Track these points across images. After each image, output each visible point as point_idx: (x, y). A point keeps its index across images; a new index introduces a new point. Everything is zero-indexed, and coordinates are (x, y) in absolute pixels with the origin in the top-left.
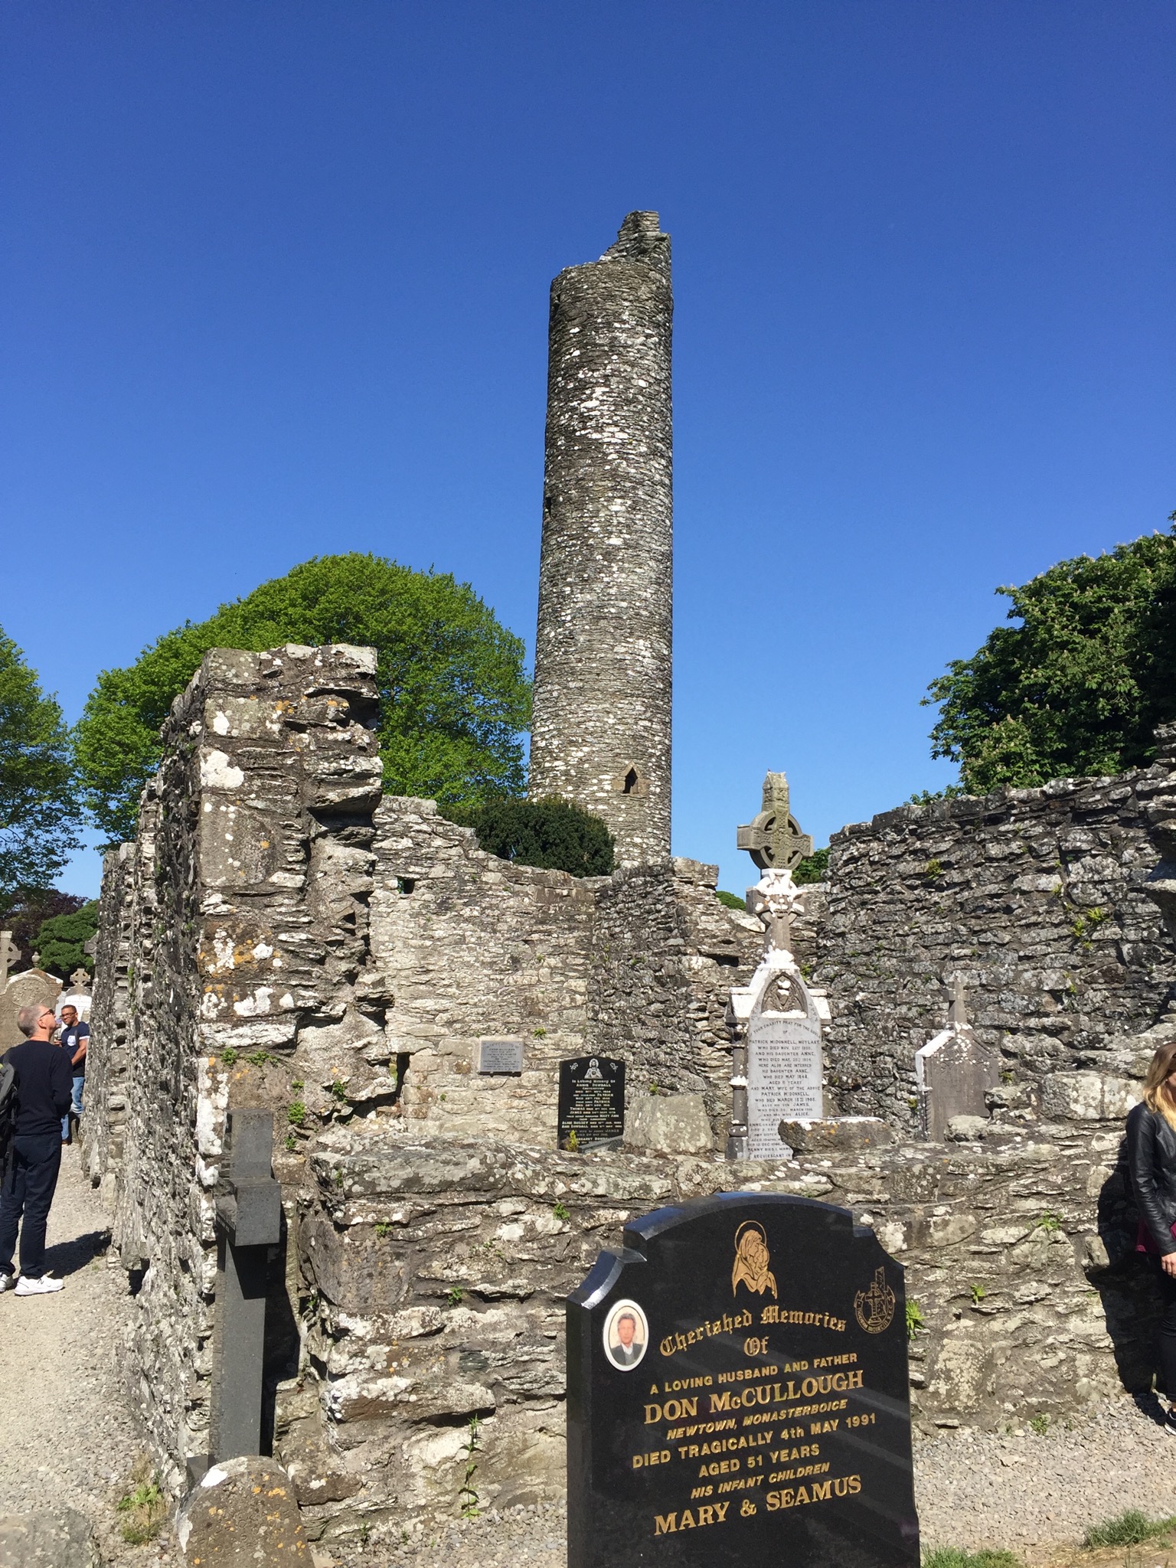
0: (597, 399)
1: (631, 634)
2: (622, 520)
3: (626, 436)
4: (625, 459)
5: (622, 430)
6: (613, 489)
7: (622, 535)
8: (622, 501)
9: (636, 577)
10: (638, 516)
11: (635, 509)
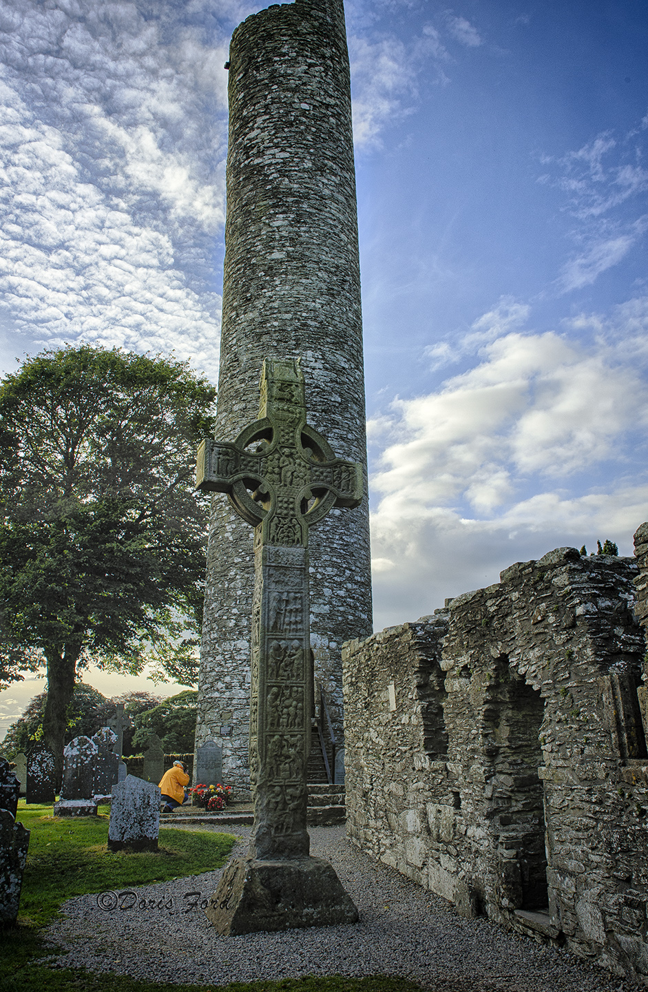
0: (258, 128)
1: (297, 346)
2: (284, 233)
3: (287, 155)
4: (287, 176)
5: (282, 151)
6: (274, 206)
7: (284, 249)
8: (285, 216)
9: (302, 288)
10: (302, 229)
11: (299, 222)
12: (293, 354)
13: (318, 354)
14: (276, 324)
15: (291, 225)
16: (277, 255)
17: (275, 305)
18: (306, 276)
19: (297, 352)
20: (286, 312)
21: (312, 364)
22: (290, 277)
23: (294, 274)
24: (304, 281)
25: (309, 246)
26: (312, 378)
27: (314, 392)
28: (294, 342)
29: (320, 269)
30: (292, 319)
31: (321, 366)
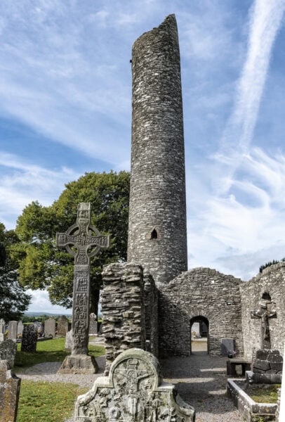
0: (140, 87)
2: (148, 129)
3: (150, 96)
4: (150, 105)
6: (145, 119)
7: (149, 136)
8: (149, 122)
9: (155, 150)
10: (155, 126)
11: (154, 123)
13: (161, 176)
14: (146, 166)
15: (151, 125)
17: (146, 158)
19: (153, 176)
20: (149, 161)
21: (159, 180)
23: (152, 145)
24: (156, 147)
25: (158, 133)
26: (159, 186)
27: (160, 191)
28: (152, 173)
30: (151, 163)
31: (163, 181)
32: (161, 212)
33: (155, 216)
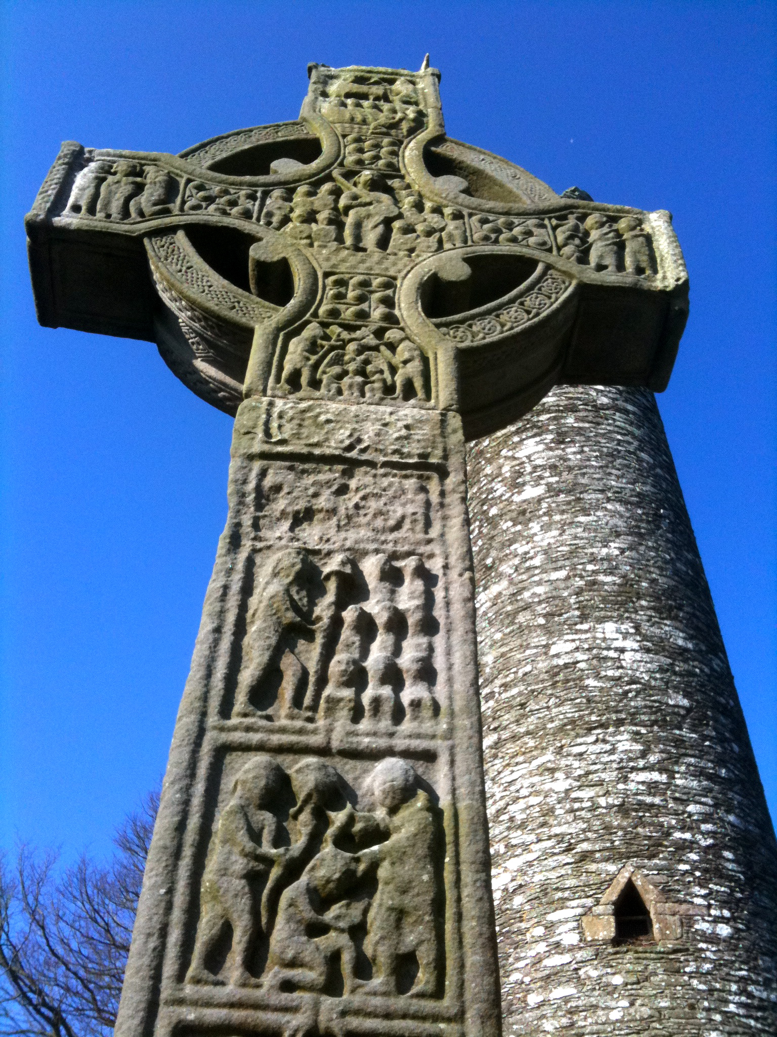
7: (542, 482)
8: (538, 439)
9: (580, 530)
10: (569, 450)
11: (563, 442)
12: (577, 632)
13: (627, 627)
14: (540, 590)
15: (551, 449)
16: (531, 492)
17: (537, 562)
18: (585, 512)
19: (585, 626)
20: (556, 569)
21: (616, 644)
22: (557, 518)
23: (563, 512)
24: (582, 519)
25: (584, 470)
26: (622, 667)
27: (630, 691)
28: (577, 613)
29: (609, 500)
30: (568, 578)
31: (636, 646)
32: (652, 788)
33: (622, 809)
